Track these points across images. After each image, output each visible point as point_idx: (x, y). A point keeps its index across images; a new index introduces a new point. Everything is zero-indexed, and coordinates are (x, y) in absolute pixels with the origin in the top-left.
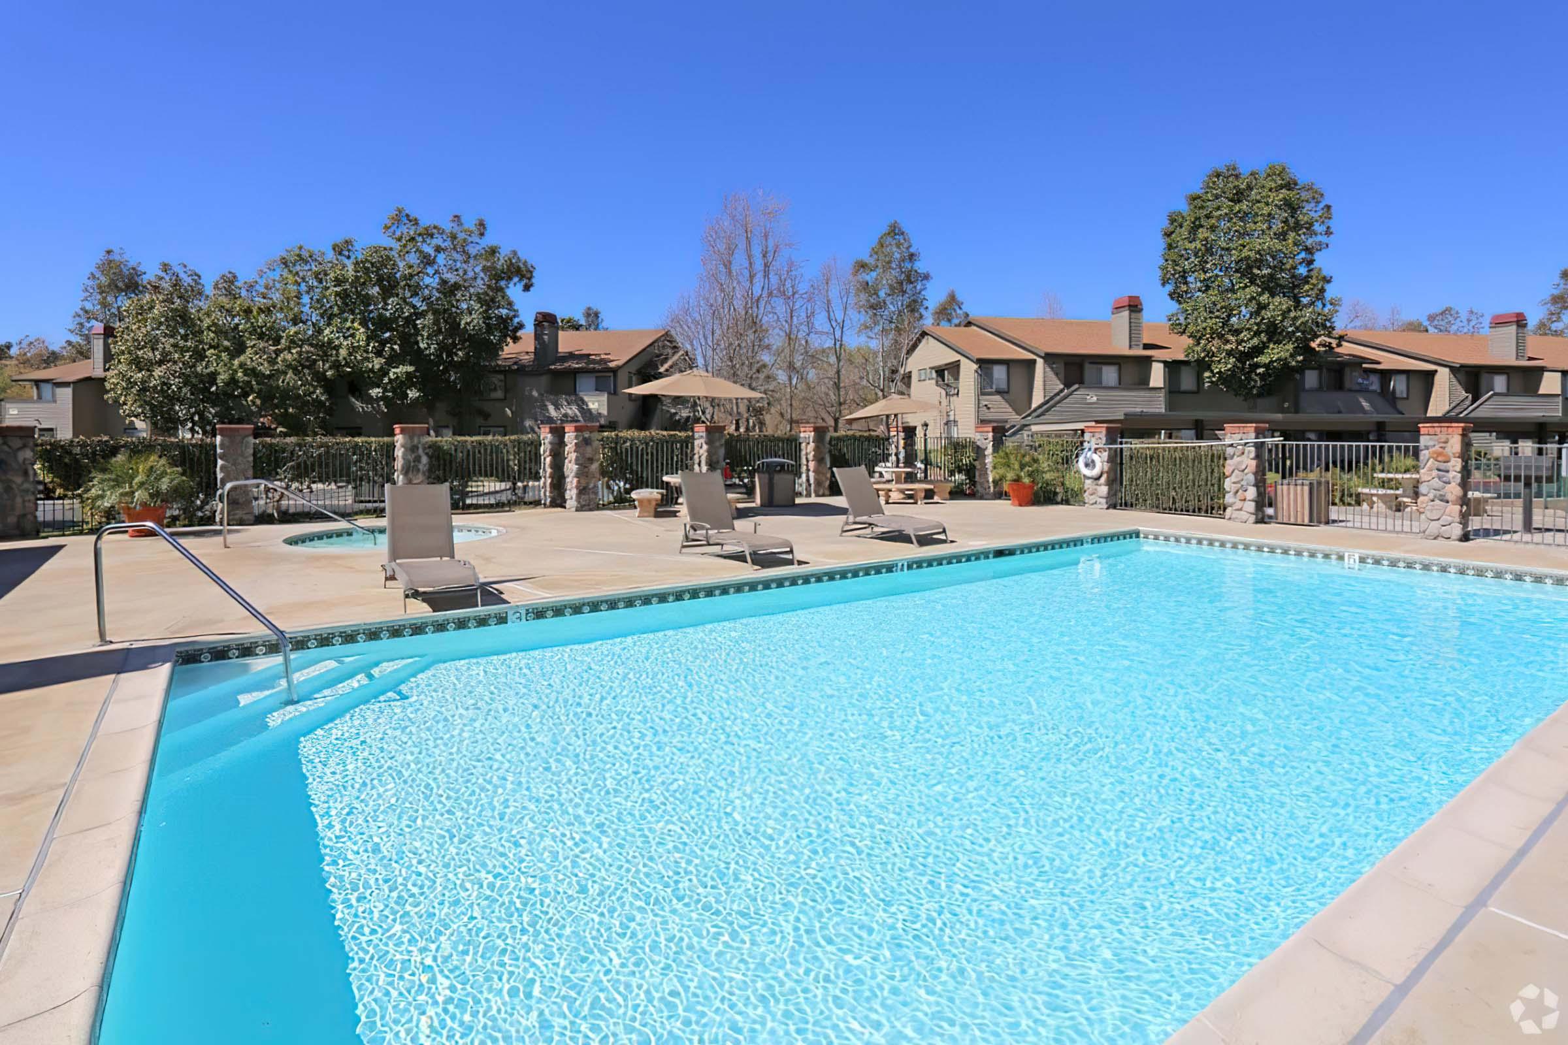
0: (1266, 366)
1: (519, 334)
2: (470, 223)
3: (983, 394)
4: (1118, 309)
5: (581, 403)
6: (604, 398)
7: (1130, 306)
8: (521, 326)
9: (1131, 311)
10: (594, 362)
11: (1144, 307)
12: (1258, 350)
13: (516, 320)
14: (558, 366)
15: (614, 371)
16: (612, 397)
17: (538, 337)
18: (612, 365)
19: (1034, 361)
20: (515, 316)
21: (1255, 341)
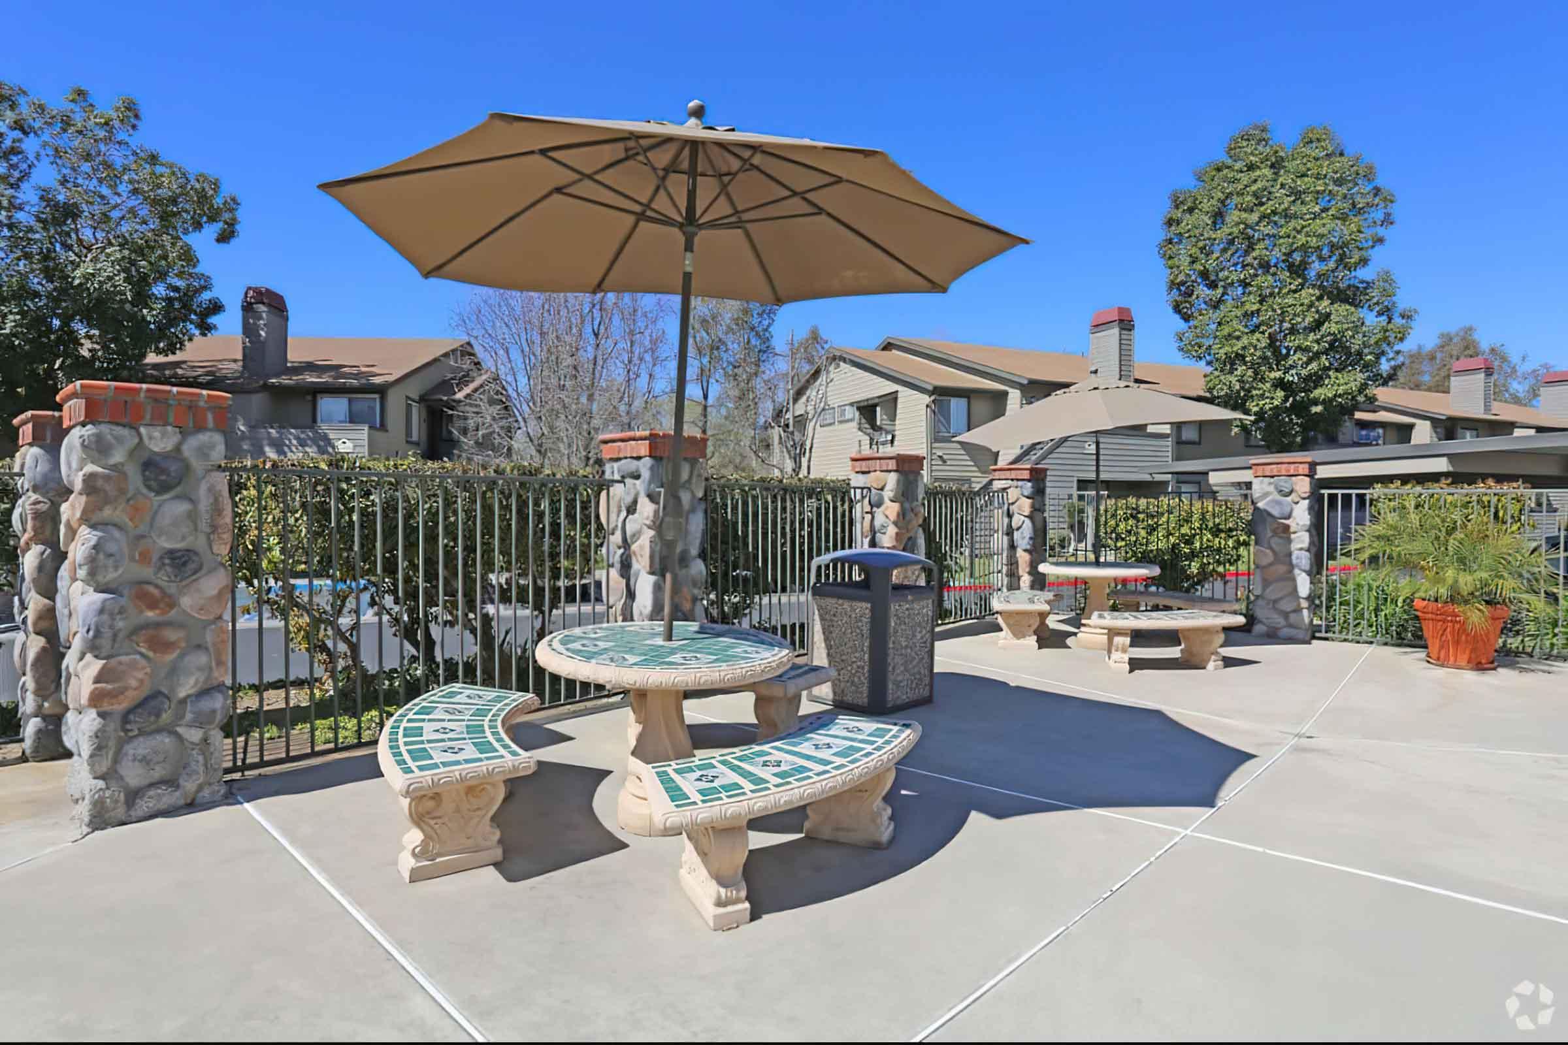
0: (1327, 402)
1: (213, 320)
2: (107, 106)
3: (937, 440)
4: (1098, 327)
5: (324, 443)
6: (363, 433)
7: (1121, 321)
8: (216, 307)
9: (1122, 329)
10: (345, 376)
11: (1136, 323)
12: (1316, 380)
13: (206, 296)
14: (285, 381)
15: (381, 391)
16: (379, 435)
17: (249, 330)
18: (377, 380)
19: (1006, 394)
20: (205, 288)
21: (1314, 366)
